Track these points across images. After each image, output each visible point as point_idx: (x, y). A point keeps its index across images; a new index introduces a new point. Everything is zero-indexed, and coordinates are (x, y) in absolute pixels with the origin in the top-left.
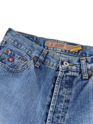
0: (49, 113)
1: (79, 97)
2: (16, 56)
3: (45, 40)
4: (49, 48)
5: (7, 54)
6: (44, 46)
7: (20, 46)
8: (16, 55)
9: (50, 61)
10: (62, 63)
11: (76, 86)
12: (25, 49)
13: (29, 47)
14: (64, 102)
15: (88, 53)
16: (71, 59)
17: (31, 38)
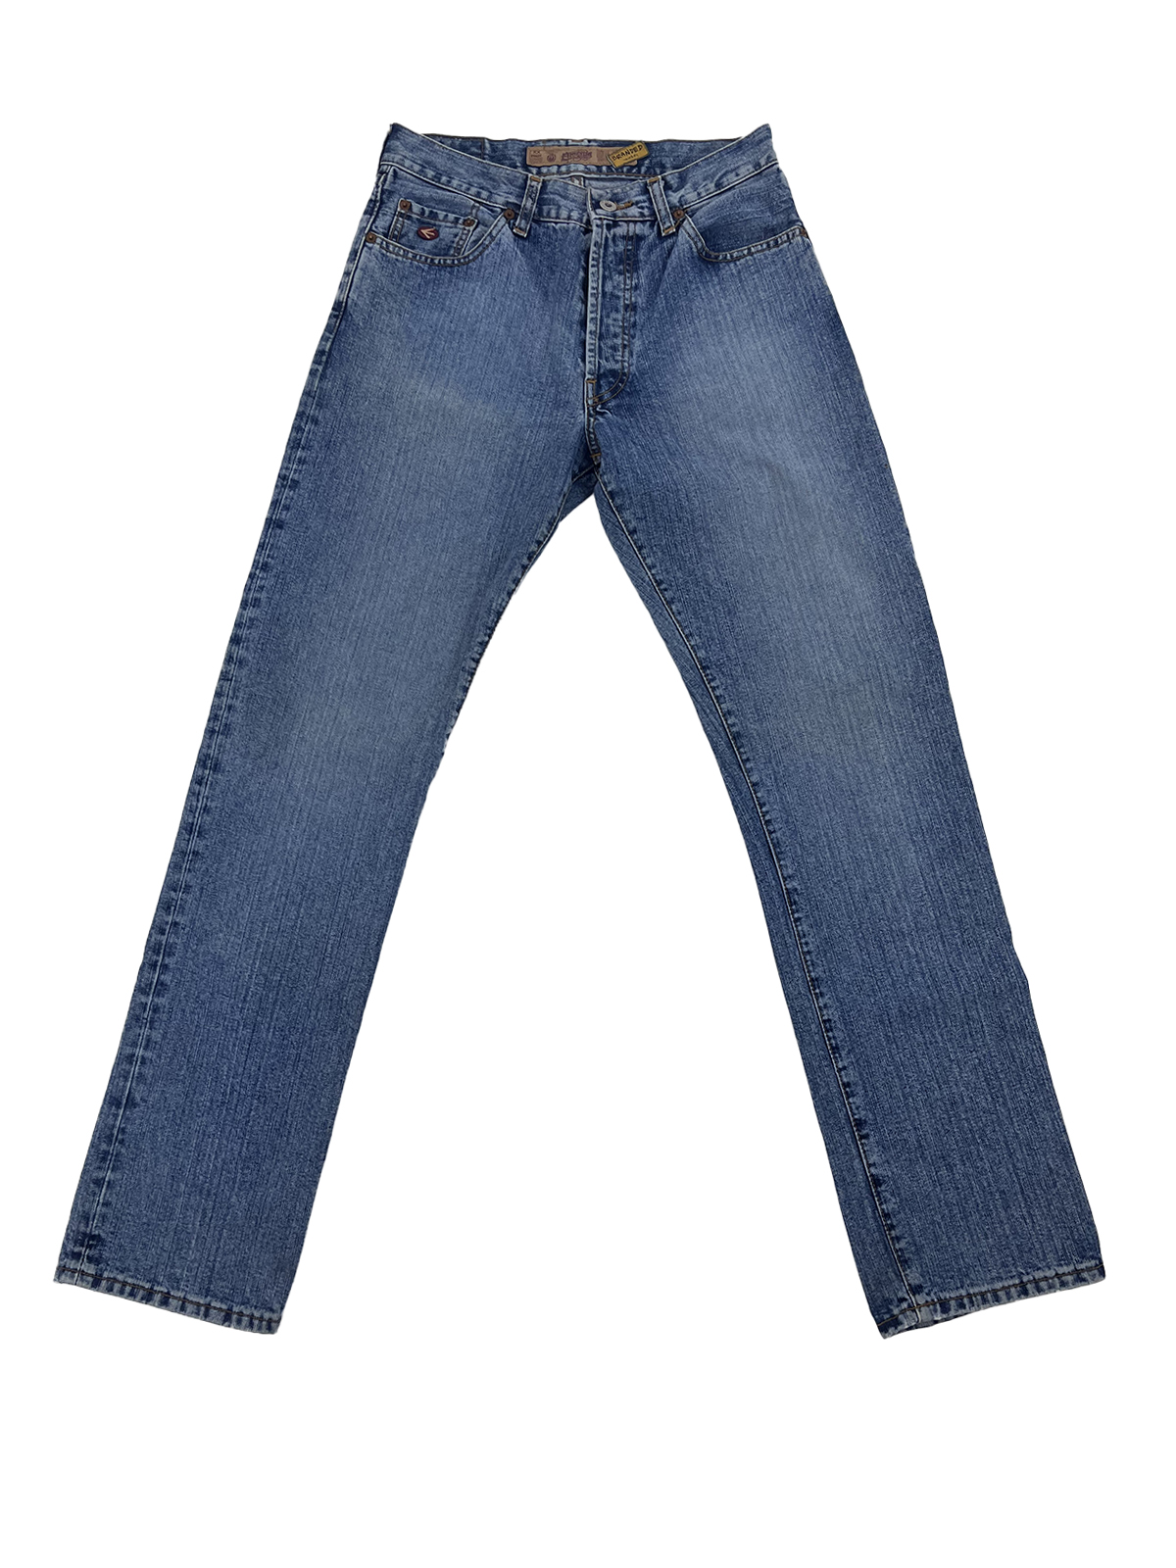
0: (588, 336)
1: (664, 286)
2: (441, 217)
3: (524, 147)
4: (544, 170)
5: (409, 218)
6: (526, 167)
7: (444, 179)
8: (441, 215)
9: (559, 207)
10: (596, 205)
11: (648, 261)
12: (465, 186)
13: (476, 179)
14: (622, 310)
15: (668, 161)
16: (619, 190)
17: (474, 150)
